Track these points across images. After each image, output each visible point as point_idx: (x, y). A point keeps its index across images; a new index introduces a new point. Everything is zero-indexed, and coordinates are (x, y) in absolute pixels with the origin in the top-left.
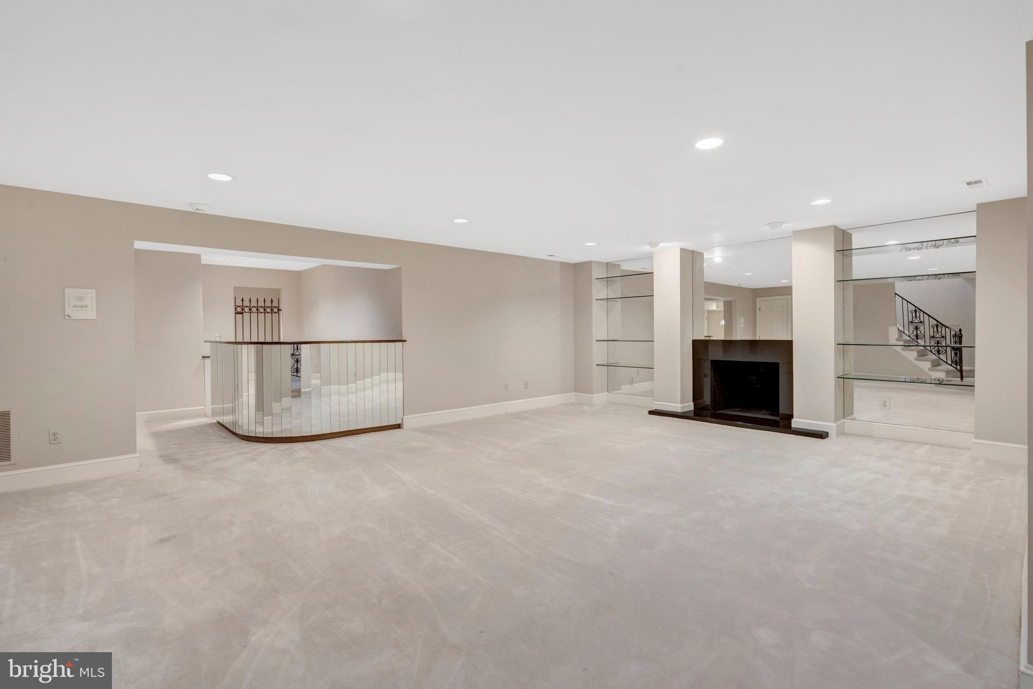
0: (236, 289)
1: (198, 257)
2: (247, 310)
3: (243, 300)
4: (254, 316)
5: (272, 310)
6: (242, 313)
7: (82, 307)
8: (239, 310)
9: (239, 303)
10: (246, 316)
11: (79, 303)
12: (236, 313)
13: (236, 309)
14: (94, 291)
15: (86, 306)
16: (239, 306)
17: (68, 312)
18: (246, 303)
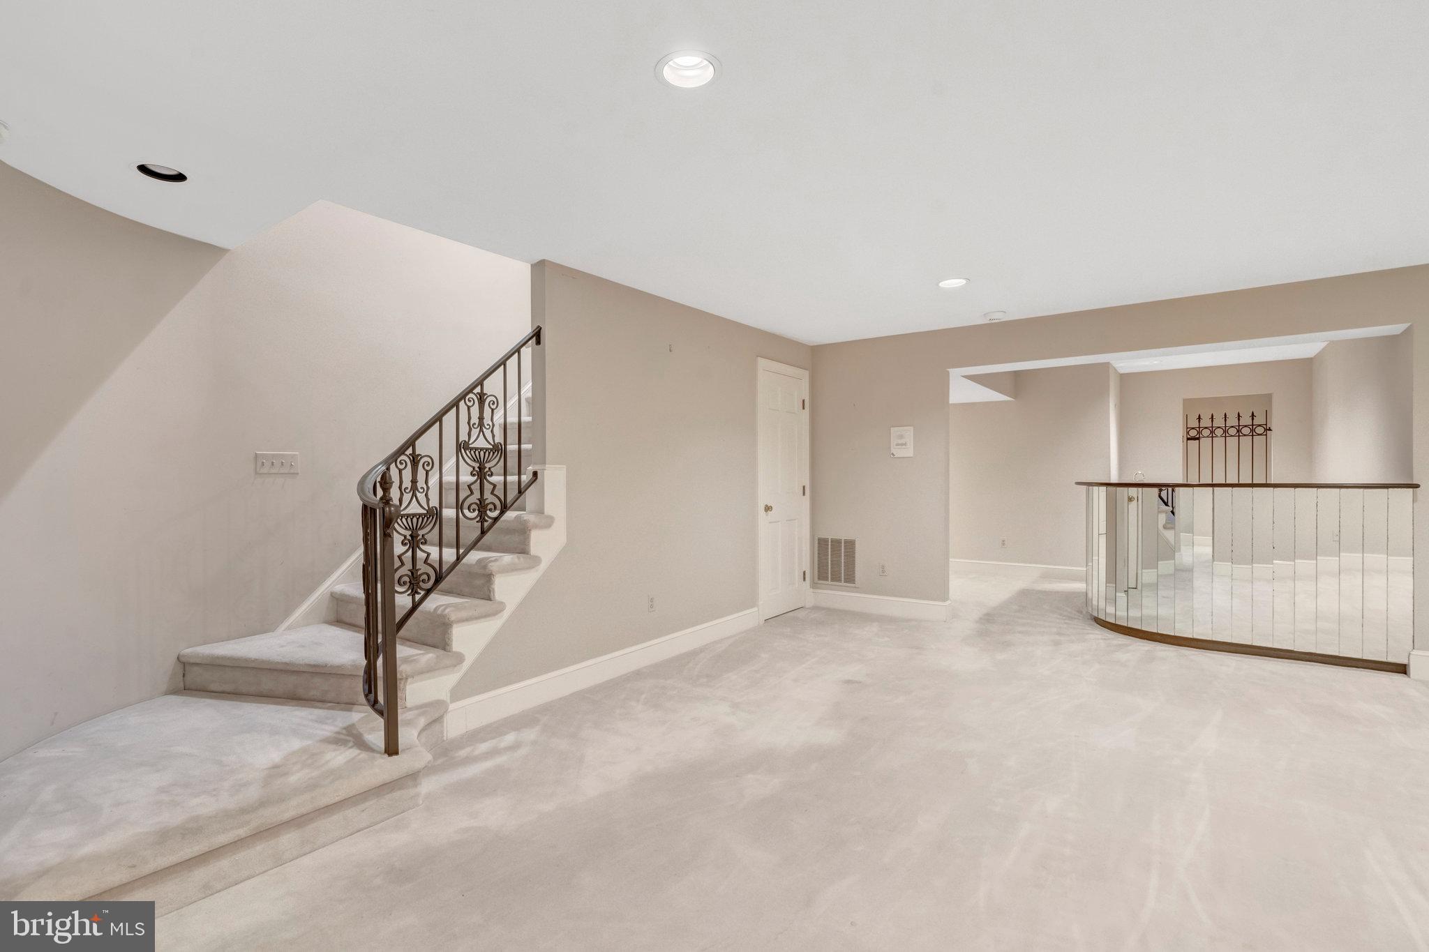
0: (1188, 403)
1: (1106, 366)
2: (1206, 432)
3: (1199, 418)
4: (1219, 442)
5: (1253, 430)
6: (1198, 439)
7: (902, 445)
8: (1193, 433)
9: (1193, 423)
10: (1205, 443)
11: (900, 442)
12: (1188, 439)
13: (1188, 433)
14: (912, 428)
15: (905, 444)
16: (1193, 428)
17: (893, 451)
18: (1206, 422)
